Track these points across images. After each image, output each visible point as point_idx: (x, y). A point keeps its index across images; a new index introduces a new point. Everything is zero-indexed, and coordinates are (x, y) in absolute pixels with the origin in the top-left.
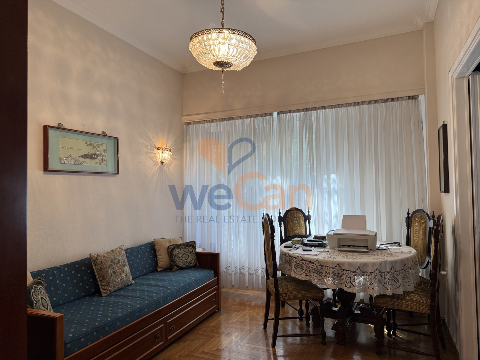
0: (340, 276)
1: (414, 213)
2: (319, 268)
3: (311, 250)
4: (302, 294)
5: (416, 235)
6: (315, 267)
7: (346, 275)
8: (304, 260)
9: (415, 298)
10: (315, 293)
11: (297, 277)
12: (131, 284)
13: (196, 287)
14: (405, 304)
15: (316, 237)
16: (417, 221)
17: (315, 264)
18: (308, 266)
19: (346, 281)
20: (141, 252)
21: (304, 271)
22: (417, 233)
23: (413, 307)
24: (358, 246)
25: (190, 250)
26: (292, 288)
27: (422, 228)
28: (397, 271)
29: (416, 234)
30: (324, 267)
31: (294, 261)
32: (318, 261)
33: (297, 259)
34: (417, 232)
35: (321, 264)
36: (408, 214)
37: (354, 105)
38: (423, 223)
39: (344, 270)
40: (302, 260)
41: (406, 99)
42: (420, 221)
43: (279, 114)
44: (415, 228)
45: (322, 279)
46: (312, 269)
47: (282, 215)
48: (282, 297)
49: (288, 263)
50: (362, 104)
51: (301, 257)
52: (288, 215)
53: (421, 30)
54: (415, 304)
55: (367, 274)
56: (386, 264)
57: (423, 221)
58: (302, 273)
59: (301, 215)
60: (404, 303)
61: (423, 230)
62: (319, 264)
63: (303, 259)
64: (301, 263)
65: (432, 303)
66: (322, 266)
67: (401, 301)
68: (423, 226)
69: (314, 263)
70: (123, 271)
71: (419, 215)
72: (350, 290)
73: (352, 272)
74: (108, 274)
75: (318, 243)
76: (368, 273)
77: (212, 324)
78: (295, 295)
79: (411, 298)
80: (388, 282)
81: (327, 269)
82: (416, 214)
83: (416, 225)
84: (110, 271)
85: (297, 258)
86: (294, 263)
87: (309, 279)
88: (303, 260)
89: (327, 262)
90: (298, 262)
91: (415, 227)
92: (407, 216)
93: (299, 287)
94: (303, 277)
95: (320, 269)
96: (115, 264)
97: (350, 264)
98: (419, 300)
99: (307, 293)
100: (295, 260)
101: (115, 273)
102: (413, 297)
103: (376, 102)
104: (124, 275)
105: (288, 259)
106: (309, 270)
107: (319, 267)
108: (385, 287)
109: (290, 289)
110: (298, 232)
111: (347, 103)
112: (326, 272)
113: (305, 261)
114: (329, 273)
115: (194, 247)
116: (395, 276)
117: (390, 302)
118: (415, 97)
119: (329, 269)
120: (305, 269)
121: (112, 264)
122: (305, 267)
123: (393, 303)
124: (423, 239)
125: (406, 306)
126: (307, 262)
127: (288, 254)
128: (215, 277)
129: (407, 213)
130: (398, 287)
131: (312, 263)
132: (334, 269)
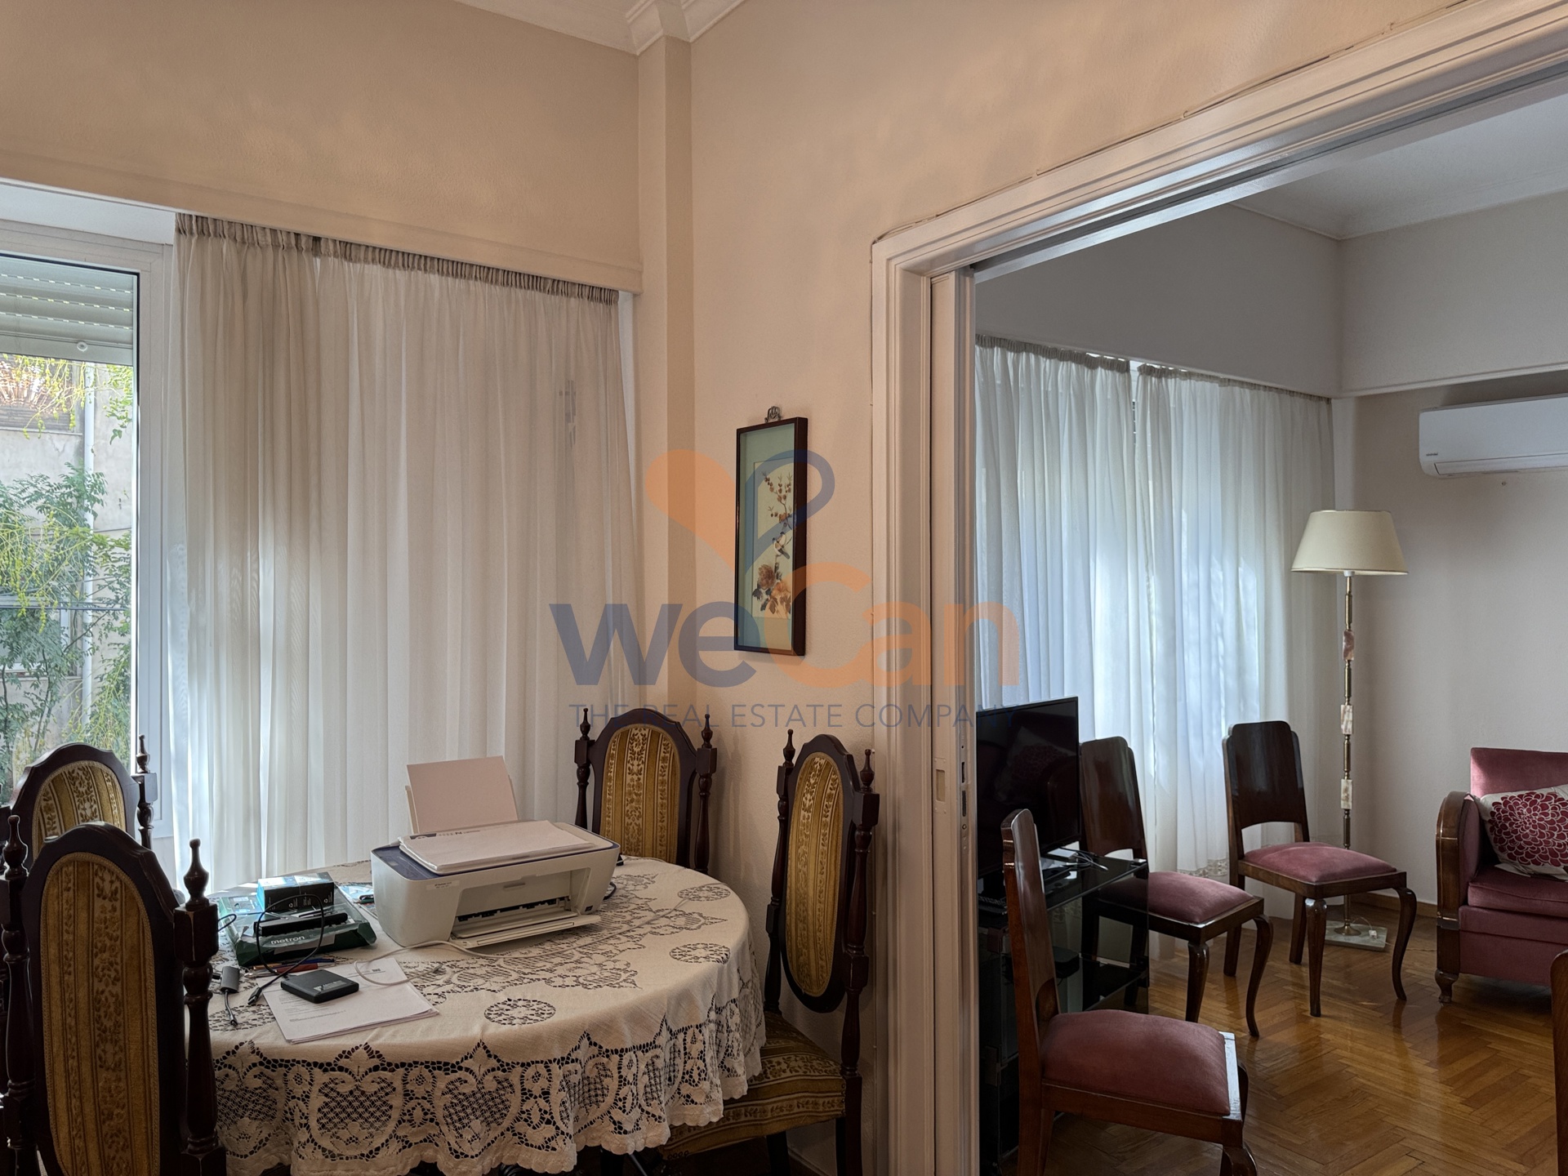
0: (596, 1095)
1: (615, 724)
3: (354, 989)
5: (632, 807)
7: (621, 1077)
8: (390, 1067)
9: (794, 1073)
14: (772, 1110)
15: (278, 902)
16: (640, 753)
17: (467, 1070)
18: (420, 1091)
19: (620, 1104)
21: (392, 1125)
22: (638, 801)
23: (799, 1111)
27: (660, 778)
29: (634, 804)
30: (519, 1069)
31: (315, 1089)
32: (485, 1047)
33: (341, 1069)
34: (636, 794)
35: (499, 1061)
36: (586, 728)
38: (664, 760)
39: (608, 1056)
40: (376, 1068)
41: (580, 295)
42: (653, 753)
44: (628, 781)
45: (502, 1134)
46: (443, 1100)
49: (251, 1106)
51: (372, 1054)
53: (634, 56)
54: (801, 1097)
56: (729, 970)
57: (662, 754)
60: (770, 1107)
61: (666, 788)
62: (493, 1063)
63: (388, 1059)
64: (371, 1088)
65: (848, 1073)
66: (506, 1067)
67: (757, 1105)
68: (666, 773)
69: (460, 1068)
71: (643, 732)
72: (635, 1143)
73: (640, 1053)
75: (339, 935)
79: (783, 1075)
81: (536, 1077)
82: (629, 727)
83: (635, 769)
85: (343, 1062)
86: (317, 1101)
88: (389, 1064)
89: (536, 1040)
90: (344, 1089)
91: (629, 777)
92: (581, 735)
95: (493, 1086)
97: (636, 1016)
100: (321, 1077)
102: (788, 1071)
105: (258, 1083)
106: (421, 1114)
107: (489, 1077)
108: (728, 1070)
112: (527, 1094)
113: (401, 1071)
114: (546, 1094)
116: (743, 1006)
118: (605, 296)
119: (543, 1071)
120: (395, 1114)
122: (397, 1101)
125: (774, 1117)
126: (414, 1072)
127: (256, 1051)
129: (580, 726)
131: (447, 1067)
132: (570, 1066)
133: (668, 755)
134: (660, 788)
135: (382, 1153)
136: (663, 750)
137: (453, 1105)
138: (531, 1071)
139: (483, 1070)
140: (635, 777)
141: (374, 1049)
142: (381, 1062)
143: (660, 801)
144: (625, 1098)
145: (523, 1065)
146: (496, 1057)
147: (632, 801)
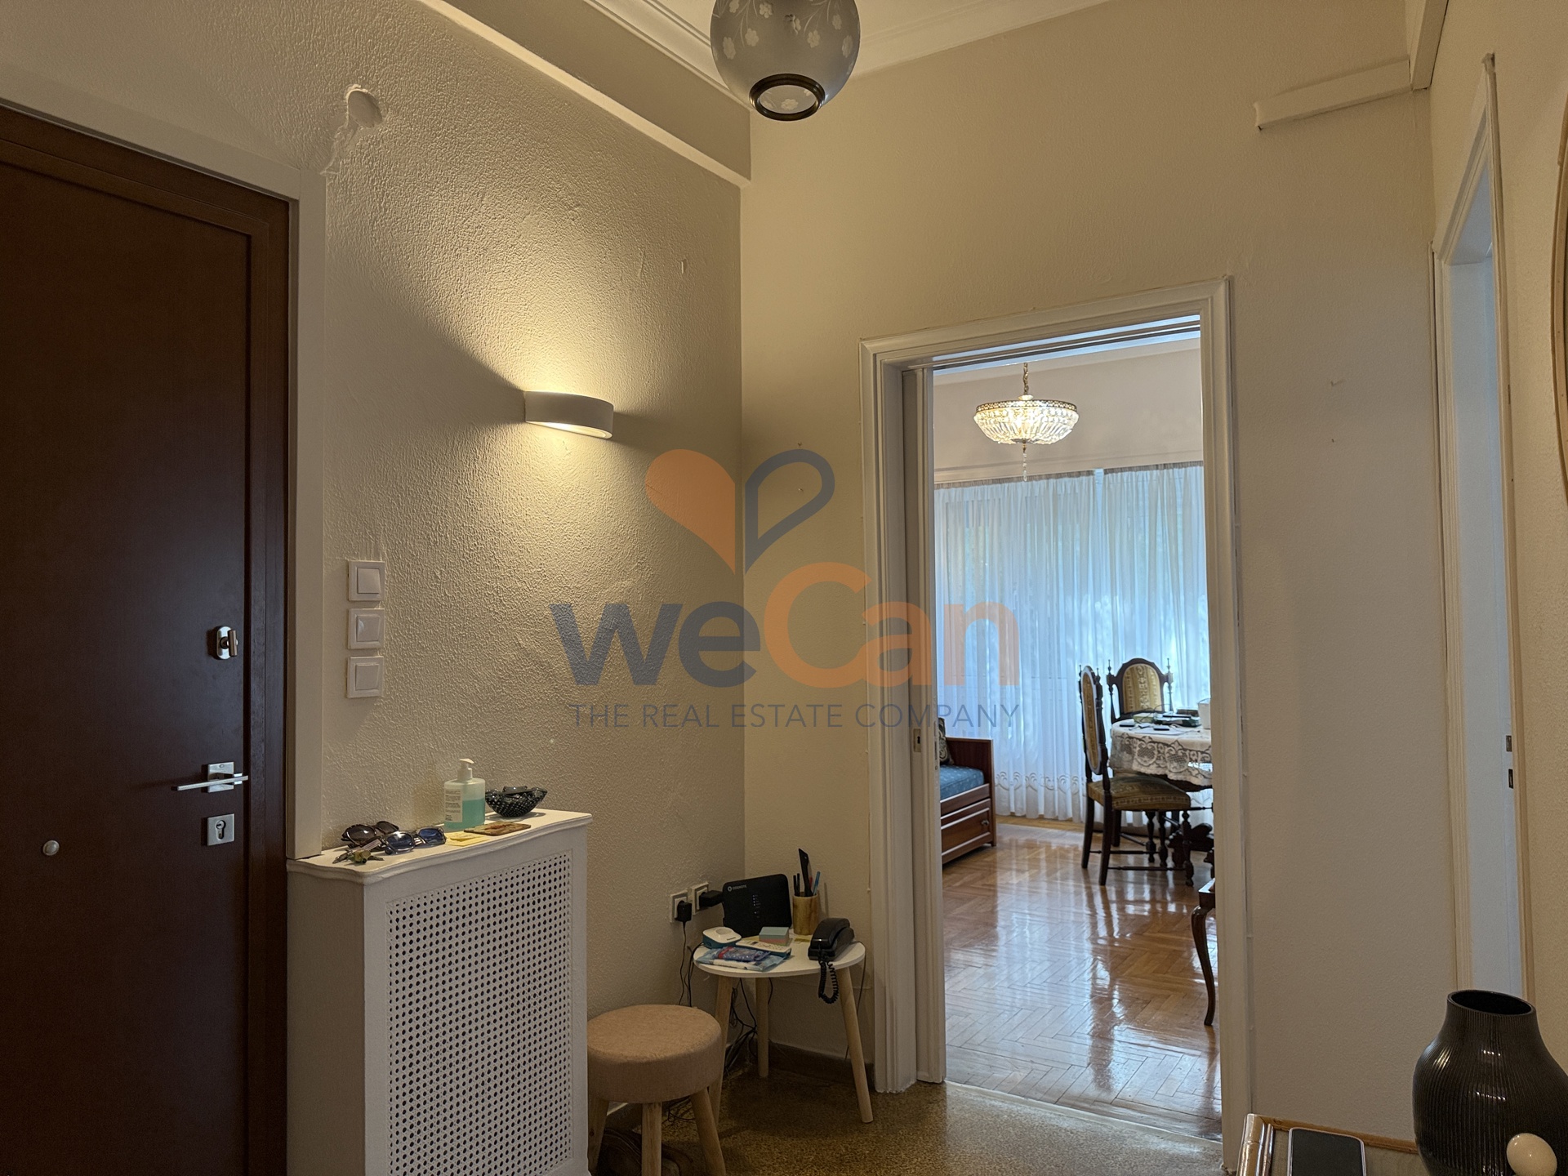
2: (1180, 753)
3: (1168, 730)
4: (1151, 799)
6: (1173, 752)
8: (1154, 742)
10: (1175, 798)
11: (1143, 770)
15: (1180, 712)
18: (1162, 751)
21: (1154, 760)
26: (1133, 789)
30: (1188, 750)
31: (1137, 745)
32: (1178, 741)
35: (1183, 747)
40: (1151, 743)
43: (1106, 472)
45: (1185, 770)
46: (1167, 755)
47: (1114, 673)
48: (1117, 803)
49: (1128, 749)
51: (1150, 738)
52: (1126, 672)
58: (1151, 762)
59: (1151, 671)
62: (1180, 747)
63: (1153, 740)
64: (1150, 748)
66: (1185, 750)
69: (1172, 747)
75: (1183, 721)
78: (1140, 800)
81: (1194, 755)
85: (1143, 740)
86: (1138, 749)
87: (1163, 774)
89: (1193, 744)
90: (1144, 746)
94: (1152, 770)
100: (1139, 742)
105: (1127, 743)
106: (1162, 758)
107: (1179, 750)
110: (1146, 705)
112: (1192, 759)
113: (1156, 743)
114: (1196, 761)
120: (1156, 756)
122: (1156, 752)
126: (1160, 745)
128: (985, 783)
135: (1151, 766)
137: (1169, 757)
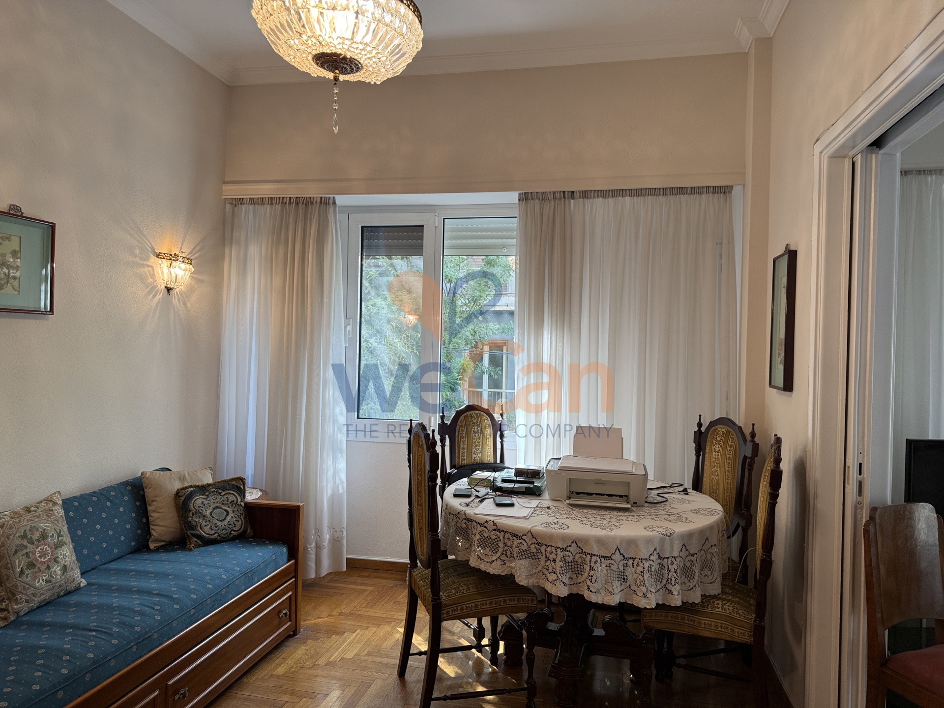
0: (577, 568)
1: (712, 424)
2: (533, 550)
3: (512, 505)
4: (491, 603)
5: (714, 470)
6: (525, 547)
7: (591, 566)
8: (500, 531)
9: (723, 611)
10: (519, 600)
11: (483, 567)
12: (78, 589)
13: (243, 587)
14: (704, 624)
15: (519, 472)
16: (720, 441)
17: (524, 540)
18: (509, 543)
19: (590, 578)
20: (109, 504)
21: (499, 553)
22: (717, 467)
23: (721, 630)
24: (607, 495)
25: (231, 498)
26: (469, 591)
27: (728, 456)
28: (692, 555)
29: (715, 468)
30: (544, 547)
31: (478, 532)
32: (531, 533)
33: (485, 527)
34: (717, 463)
35: (537, 541)
36: (700, 425)
37: (606, 195)
38: (731, 446)
39: (585, 555)
40: (495, 530)
41: (708, 192)
42: (726, 442)
44: (714, 455)
45: (538, 572)
46: (516, 550)
47: (447, 421)
48: (448, 612)
49: (463, 534)
50: (621, 195)
51: (494, 524)
52: (460, 420)
53: (745, 53)
54: (724, 624)
55: (633, 563)
56: (672, 541)
57: (730, 443)
58: (494, 558)
59: (486, 420)
60: (703, 622)
61: (731, 462)
62: (534, 541)
63: (499, 527)
64: (493, 537)
65: (758, 622)
66: (540, 544)
67: (697, 618)
68: (731, 454)
69: (522, 539)
70: (56, 560)
71: (723, 430)
72: (597, 599)
73: (602, 559)
74: (13, 569)
75: (526, 488)
76: (636, 560)
77: (280, 671)
78: (476, 606)
79: (717, 610)
80: (675, 578)
81: (551, 552)
82: (717, 427)
83: (717, 449)
84: (19, 563)
85: (486, 524)
86: (478, 537)
87: (509, 573)
88: (499, 530)
89: (551, 537)
90: (486, 535)
91: (714, 453)
92: (697, 429)
93: (485, 587)
94: (495, 569)
95: (535, 550)
96: (32, 543)
97: (600, 541)
98: (732, 614)
99: (500, 601)
100: (480, 529)
101: (31, 565)
102: (721, 609)
103: (650, 194)
104: (57, 569)
105: (464, 526)
106: (510, 553)
107: (533, 546)
108: (668, 590)
109: (465, 592)
110: (478, 457)
111: (591, 191)
112: (547, 559)
113: (503, 533)
114: (554, 561)
115: (242, 493)
116: (688, 564)
117: (674, 620)
118: (724, 190)
119: (554, 551)
120: (501, 550)
121: (25, 542)
122: (501, 545)
123: (679, 620)
124: (730, 479)
125: (706, 628)
126: (507, 535)
127: (465, 514)
128: (289, 561)
129: (697, 424)
130: (693, 588)
131: (518, 537)
132: (566, 553)
133: (733, 444)
134: (728, 461)
135: (494, 563)
136: (731, 441)
137: (519, 553)
138: (549, 549)
139: (530, 542)
140: (717, 454)
141: (495, 522)
142: (497, 529)
143: (727, 468)
144: (592, 576)
145: (546, 545)
146: (535, 539)
147: (715, 466)
